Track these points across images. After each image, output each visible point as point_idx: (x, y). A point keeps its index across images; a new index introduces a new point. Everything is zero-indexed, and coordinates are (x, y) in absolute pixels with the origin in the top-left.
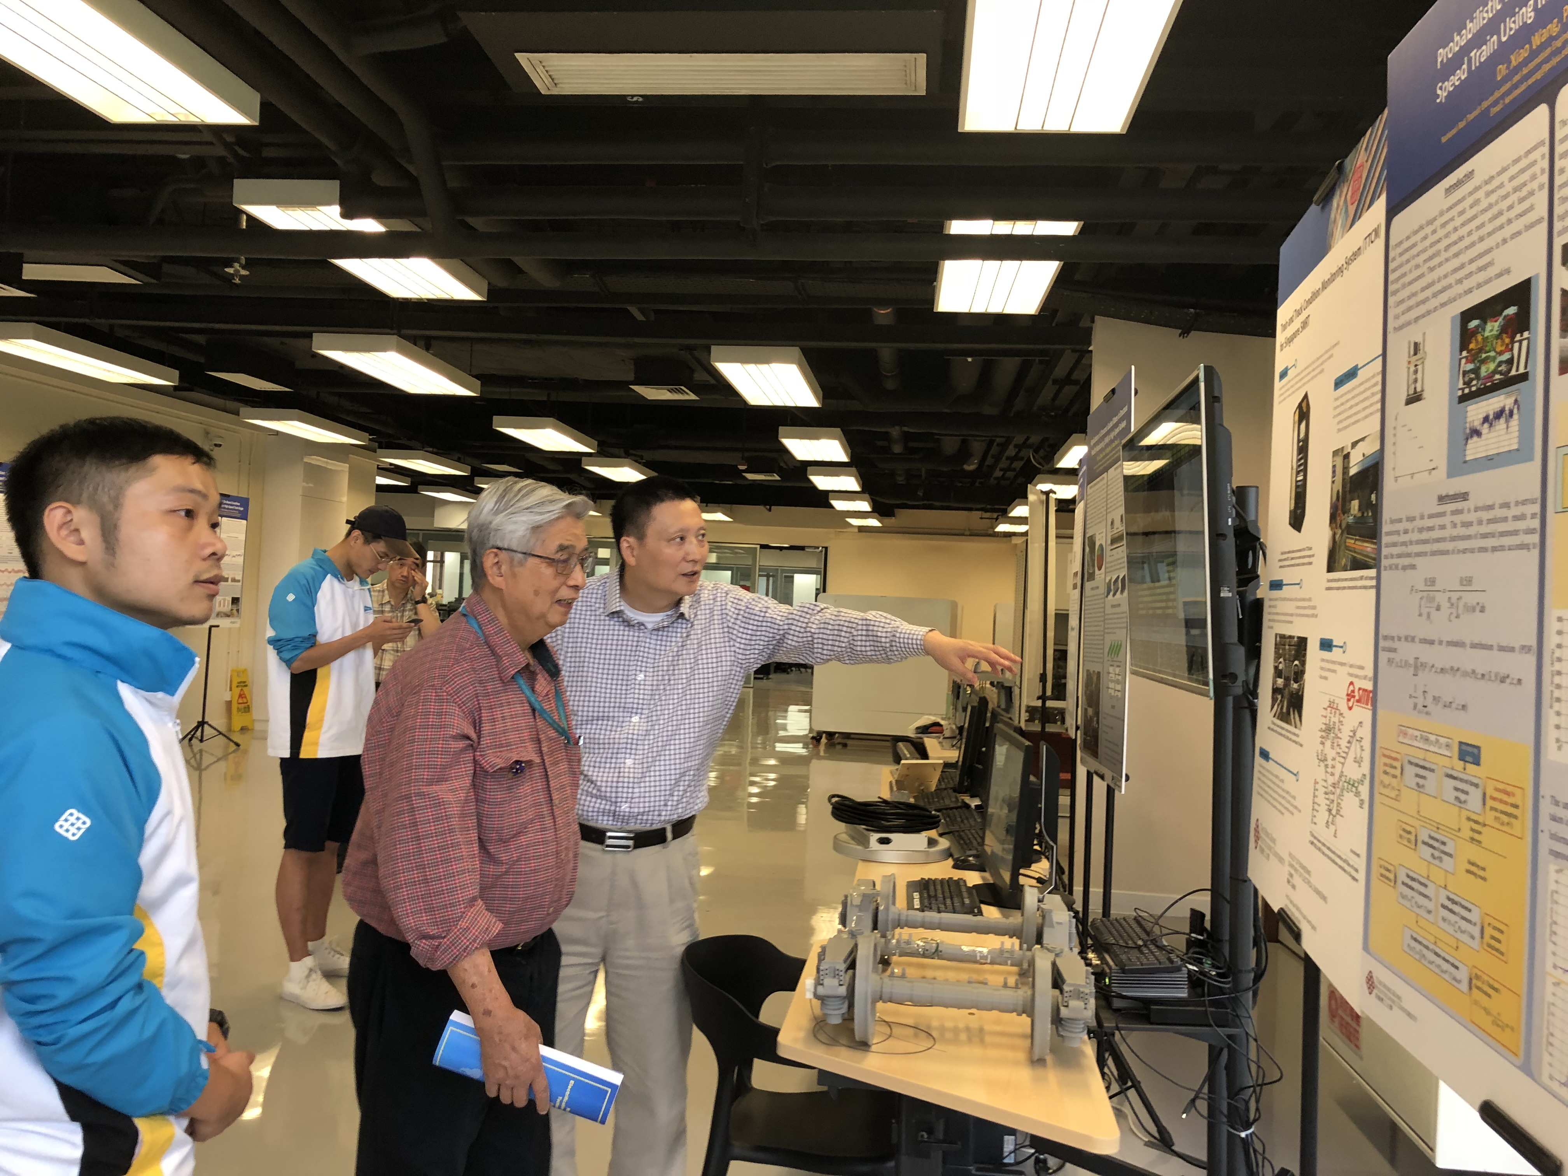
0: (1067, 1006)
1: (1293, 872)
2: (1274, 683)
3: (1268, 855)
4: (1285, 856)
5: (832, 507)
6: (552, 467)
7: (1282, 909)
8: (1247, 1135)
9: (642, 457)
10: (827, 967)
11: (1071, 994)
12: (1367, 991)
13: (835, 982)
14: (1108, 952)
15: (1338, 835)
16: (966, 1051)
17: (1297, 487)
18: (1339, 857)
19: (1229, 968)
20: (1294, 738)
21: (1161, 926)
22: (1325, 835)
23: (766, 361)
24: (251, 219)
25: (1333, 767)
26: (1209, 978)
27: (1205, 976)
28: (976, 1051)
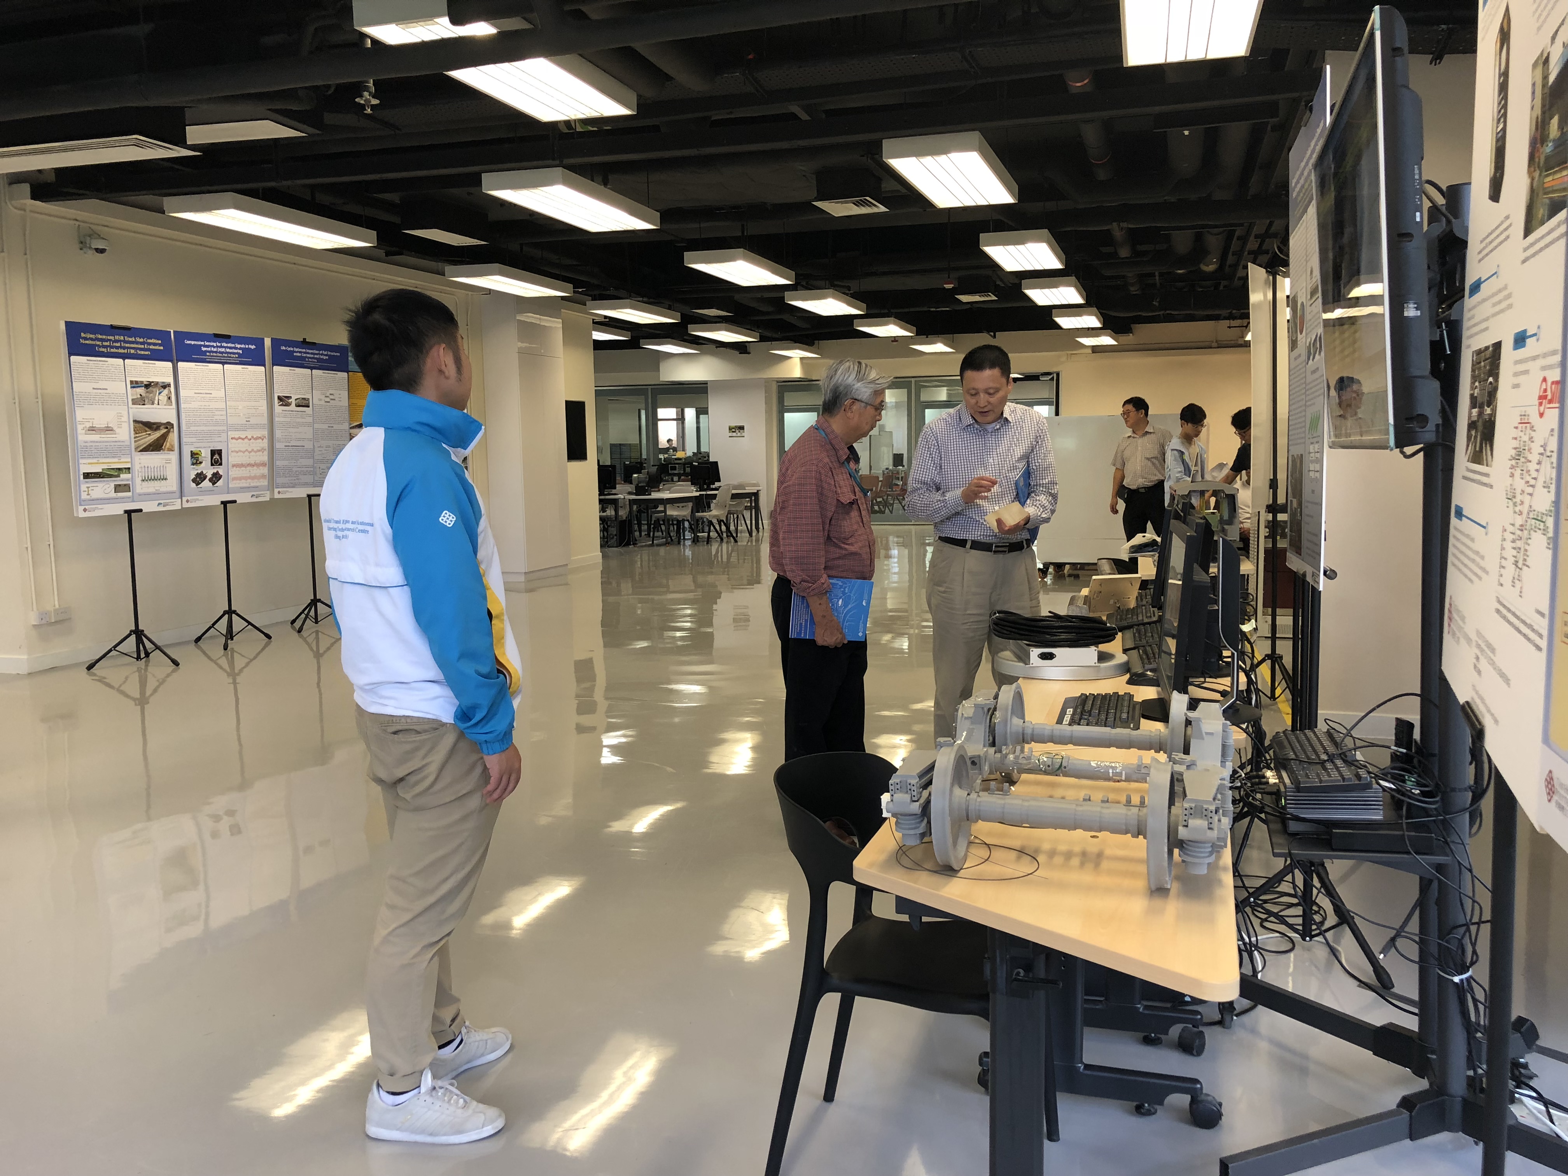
0: (1187, 826)
1: (1479, 654)
2: (1470, 413)
3: (1458, 638)
4: (1473, 636)
5: (1058, 327)
6: (764, 308)
7: (1467, 702)
8: (1462, 980)
9: (849, 288)
10: (898, 781)
11: (1192, 811)
12: (1546, 797)
13: (907, 797)
14: (1285, 769)
15: (1523, 595)
16: (1075, 876)
17: (1497, 141)
18: (1524, 622)
19: (1437, 785)
20: (1484, 479)
21: (1354, 738)
22: (1510, 595)
23: (945, 151)
24: (375, 42)
25: (1522, 503)
26: (1410, 797)
27: (1403, 794)
28: (1087, 877)
